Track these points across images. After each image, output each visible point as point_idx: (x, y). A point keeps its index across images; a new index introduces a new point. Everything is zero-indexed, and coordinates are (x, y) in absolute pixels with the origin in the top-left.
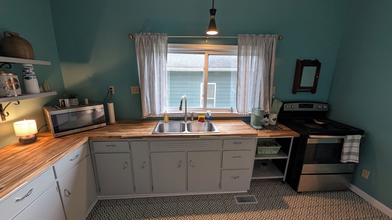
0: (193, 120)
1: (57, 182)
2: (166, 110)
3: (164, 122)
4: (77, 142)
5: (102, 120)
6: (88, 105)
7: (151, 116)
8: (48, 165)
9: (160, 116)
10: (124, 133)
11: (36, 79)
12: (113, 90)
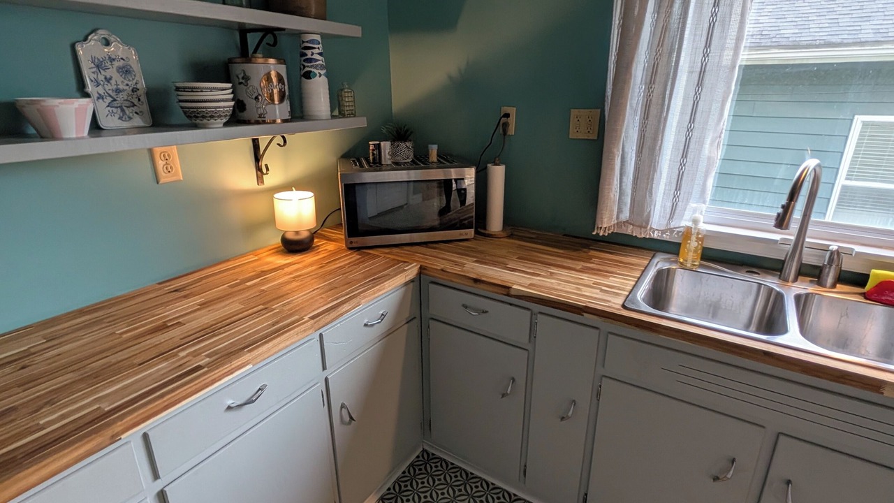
0: (830, 281)
1: (326, 380)
2: (697, 215)
3: (676, 262)
4: (389, 277)
5: (465, 219)
6: (435, 165)
7: (629, 230)
8: (305, 331)
9: (666, 237)
10: (522, 279)
11: (323, 80)
12: (512, 121)
